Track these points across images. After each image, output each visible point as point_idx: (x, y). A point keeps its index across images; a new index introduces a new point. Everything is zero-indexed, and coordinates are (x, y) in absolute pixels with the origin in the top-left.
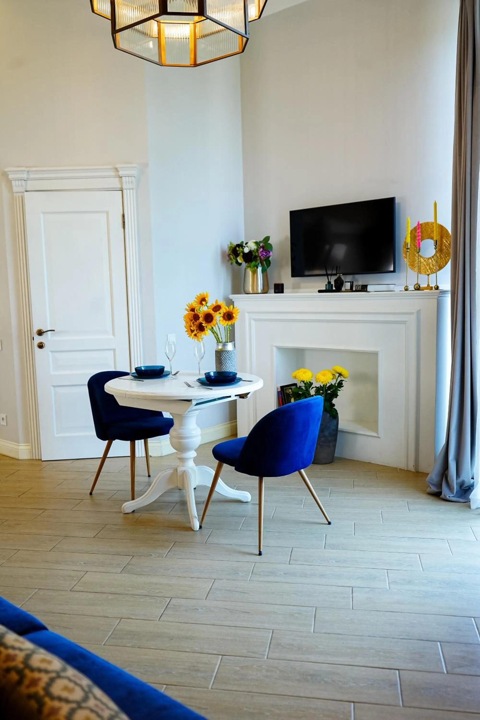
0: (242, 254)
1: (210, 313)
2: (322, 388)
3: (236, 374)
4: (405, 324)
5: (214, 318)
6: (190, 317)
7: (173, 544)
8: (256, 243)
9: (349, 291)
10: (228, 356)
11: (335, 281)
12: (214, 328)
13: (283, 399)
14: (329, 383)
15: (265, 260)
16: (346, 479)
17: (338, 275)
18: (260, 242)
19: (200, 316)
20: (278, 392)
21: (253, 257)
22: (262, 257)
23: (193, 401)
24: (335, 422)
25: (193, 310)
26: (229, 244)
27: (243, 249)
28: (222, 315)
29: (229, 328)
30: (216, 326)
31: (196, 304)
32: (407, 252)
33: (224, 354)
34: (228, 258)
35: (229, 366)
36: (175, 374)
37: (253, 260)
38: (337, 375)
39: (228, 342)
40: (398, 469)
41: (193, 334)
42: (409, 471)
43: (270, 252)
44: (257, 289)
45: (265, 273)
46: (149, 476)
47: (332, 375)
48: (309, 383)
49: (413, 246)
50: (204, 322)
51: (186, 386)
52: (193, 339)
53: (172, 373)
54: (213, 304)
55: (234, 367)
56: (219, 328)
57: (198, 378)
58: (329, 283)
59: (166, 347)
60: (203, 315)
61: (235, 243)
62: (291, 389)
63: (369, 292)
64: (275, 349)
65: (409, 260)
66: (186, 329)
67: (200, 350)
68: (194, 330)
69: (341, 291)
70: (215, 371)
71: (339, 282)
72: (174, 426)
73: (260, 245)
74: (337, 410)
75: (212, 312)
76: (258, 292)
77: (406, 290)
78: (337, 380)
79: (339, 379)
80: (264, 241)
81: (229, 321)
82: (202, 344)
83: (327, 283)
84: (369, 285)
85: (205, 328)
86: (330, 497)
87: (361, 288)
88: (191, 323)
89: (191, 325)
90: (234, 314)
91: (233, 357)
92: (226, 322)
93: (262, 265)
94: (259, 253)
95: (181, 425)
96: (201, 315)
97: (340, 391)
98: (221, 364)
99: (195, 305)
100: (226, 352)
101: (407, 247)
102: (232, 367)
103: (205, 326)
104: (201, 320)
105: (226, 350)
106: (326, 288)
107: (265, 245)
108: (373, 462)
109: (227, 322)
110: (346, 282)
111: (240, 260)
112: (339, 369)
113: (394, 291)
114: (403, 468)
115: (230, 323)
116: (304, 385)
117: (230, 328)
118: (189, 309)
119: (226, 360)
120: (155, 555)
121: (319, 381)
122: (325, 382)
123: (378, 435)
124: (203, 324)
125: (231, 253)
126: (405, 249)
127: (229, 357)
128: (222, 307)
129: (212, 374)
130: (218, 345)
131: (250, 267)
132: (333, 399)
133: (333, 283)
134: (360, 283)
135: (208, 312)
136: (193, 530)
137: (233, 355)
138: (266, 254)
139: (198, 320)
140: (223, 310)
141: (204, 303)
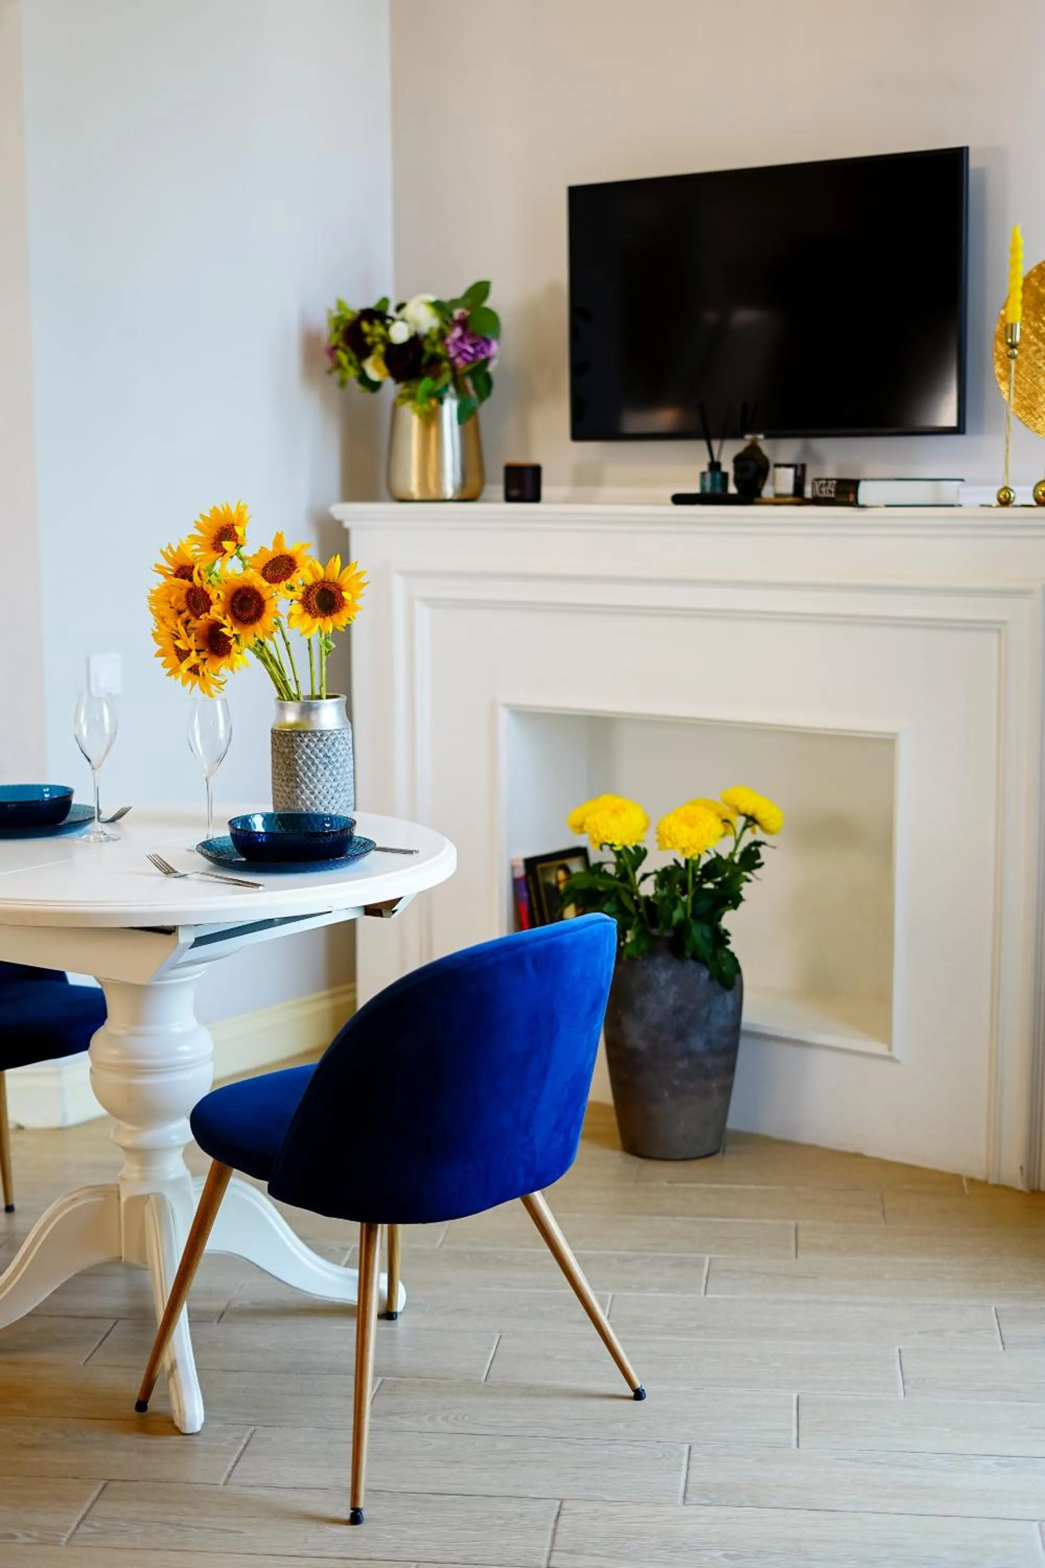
0: (381, 348)
1: (251, 586)
2: (680, 872)
3: (353, 823)
4: (999, 631)
5: (267, 604)
6: (173, 599)
7: (100, 1487)
8: (438, 306)
9: (790, 499)
10: (320, 751)
11: (738, 460)
12: (269, 644)
13: (535, 905)
14: (707, 852)
15: (473, 374)
16: (766, 1221)
17: (749, 437)
18: (455, 303)
19: (213, 597)
20: (516, 882)
21: (425, 360)
22: (458, 361)
23: (181, 932)
24: (729, 998)
25: (184, 572)
26: (333, 307)
27: (387, 328)
28: (299, 593)
29: (327, 646)
30: (277, 636)
31: (196, 550)
32: (1011, 357)
33: (303, 745)
34: (327, 363)
35: (325, 791)
36: (113, 820)
37: (423, 370)
38: (740, 821)
39: (320, 697)
40: (965, 1183)
41: (185, 667)
42: (1005, 1188)
43: (488, 343)
44: (439, 484)
45: (470, 424)
46: (9, 1209)
47: (719, 821)
48: (632, 851)
49: (1032, 337)
50: (228, 622)
51: (159, 871)
52: (184, 683)
53: (101, 816)
54: (266, 550)
55: (343, 794)
56: (287, 644)
57: (204, 840)
58: (715, 466)
59: (77, 713)
60: (226, 594)
61: (358, 303)
62: (567, 870)
63: (863, 506)
64: (504, 716)
65: (1015, 390)
66: (160, 647)
67: (209, 731)
68: (190, 650)
69: (757, 500)
70: (271, 810)
71: (752, 465)
72: (107, 1022)
73: (451, 315)
74: (737, 955)
75: (261, 583)
76: (442, 497)
77: (1005, 502)
78: (737, 842)
79: (748, 838)
80: (469, 301)
81: (328, 618)
82: (219, 704)
83: (705, 468)
84: (866, 480)
85: (232, 641)
86: (706, 1293)
87: (833, 490)
88: (179, 622)
89: (178, 632)
90: (345, 591)
91: (340, 754)
92: (314, 624)
93: (461, 392)
94: (447, 346)
95: (137, 1019)
96: (218, 595)
97: (749, 881)
98: (292, 784)
99: (196, 553)
100: (315, 736)
101: (1010, 340)
102: (337, 795)
103: (231, 636)
104: (219, 614)
105: (311, 729)
106: (703, 487)
107: (470, 316)
108: (870, 1152)
109: (319, 621)
110: (778, 466)
111: (374, 369)
112: (750, 802)
113: (960, 506)
114: (981, 1177)
115: (329, 625)
116: (614, 859)
117: (330, 642)
118: (171, 567)
119: (314, 769)
120: (29, 1536)
121: (669, 844)
122: (694, 847)
123: (890, 1049)
124: (224, 626)
125: (341, 345)
126: (1002, 348)
127: (326, 756)
128: (299, 562)
129: (259, 826)
130: (282, 707)
131: (411, 397)
132: (722, 914)
133: (728, 467)
134: (831, 472)
135: (246, 584)
136: (178, 1432)
137: (341, 747)
138: (476, 352)
139: (206, 614)
140: (303, 577)
141: (228, 545)
